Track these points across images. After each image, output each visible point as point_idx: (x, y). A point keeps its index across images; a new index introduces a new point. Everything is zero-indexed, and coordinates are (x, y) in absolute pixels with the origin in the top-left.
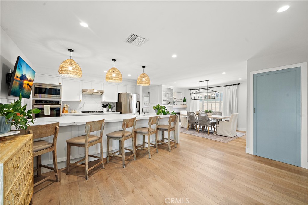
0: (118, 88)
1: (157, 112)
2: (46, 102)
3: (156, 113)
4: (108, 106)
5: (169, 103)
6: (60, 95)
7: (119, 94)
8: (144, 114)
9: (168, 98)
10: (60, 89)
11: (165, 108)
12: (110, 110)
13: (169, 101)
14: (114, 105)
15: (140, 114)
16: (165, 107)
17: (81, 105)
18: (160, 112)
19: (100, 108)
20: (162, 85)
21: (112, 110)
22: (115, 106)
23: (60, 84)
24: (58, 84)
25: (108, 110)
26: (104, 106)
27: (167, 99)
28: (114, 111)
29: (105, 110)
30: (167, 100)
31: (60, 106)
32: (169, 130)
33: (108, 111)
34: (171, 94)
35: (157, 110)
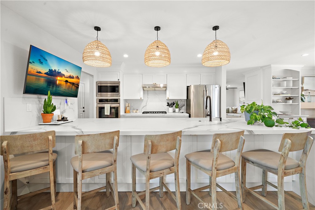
0: (186, 78)
1: (249, 119)
2: (107, 101)
3: (246, 120)
4: (175, 105)
5: (290, 99)
6: (118, 92)
7: (188, 87)
8: (221, 121)
9: (285, 89)
10: (118, 86)
11: (272, 111)
12: (177, 110)
13: (289, 95)
14: (183, 103)
15: (211, 120)
16: (270, 107)
17: (143, 104)
18: (256, 120)
19: (164, 107)
20: (270, 65)
21: (180, 110)
22: (184, 105)
23: (119, 80)
24: (117, 80)
25: (175, 110)
26: (168, 105)
27: (285, 92)
28: (183, 112)
29: (171, 109)
30: (283, 94)
31: (118, 105)
32: (280, 172)
33: (174, 112)
34: (293, 81)
35: (249, 115)
